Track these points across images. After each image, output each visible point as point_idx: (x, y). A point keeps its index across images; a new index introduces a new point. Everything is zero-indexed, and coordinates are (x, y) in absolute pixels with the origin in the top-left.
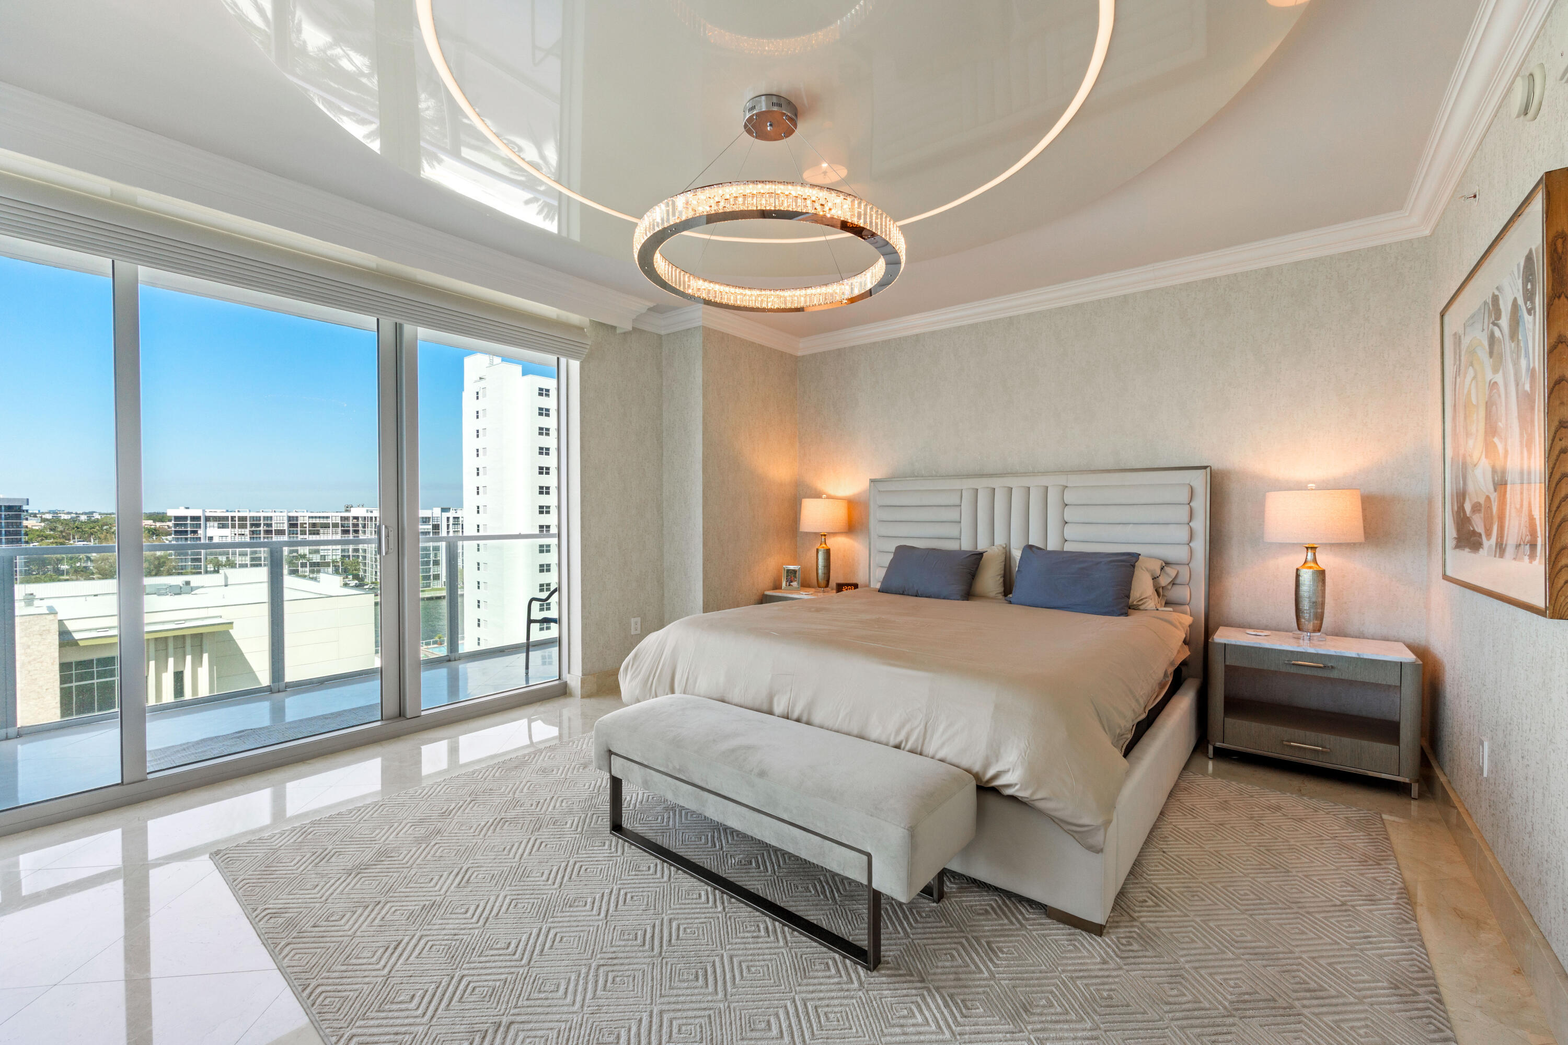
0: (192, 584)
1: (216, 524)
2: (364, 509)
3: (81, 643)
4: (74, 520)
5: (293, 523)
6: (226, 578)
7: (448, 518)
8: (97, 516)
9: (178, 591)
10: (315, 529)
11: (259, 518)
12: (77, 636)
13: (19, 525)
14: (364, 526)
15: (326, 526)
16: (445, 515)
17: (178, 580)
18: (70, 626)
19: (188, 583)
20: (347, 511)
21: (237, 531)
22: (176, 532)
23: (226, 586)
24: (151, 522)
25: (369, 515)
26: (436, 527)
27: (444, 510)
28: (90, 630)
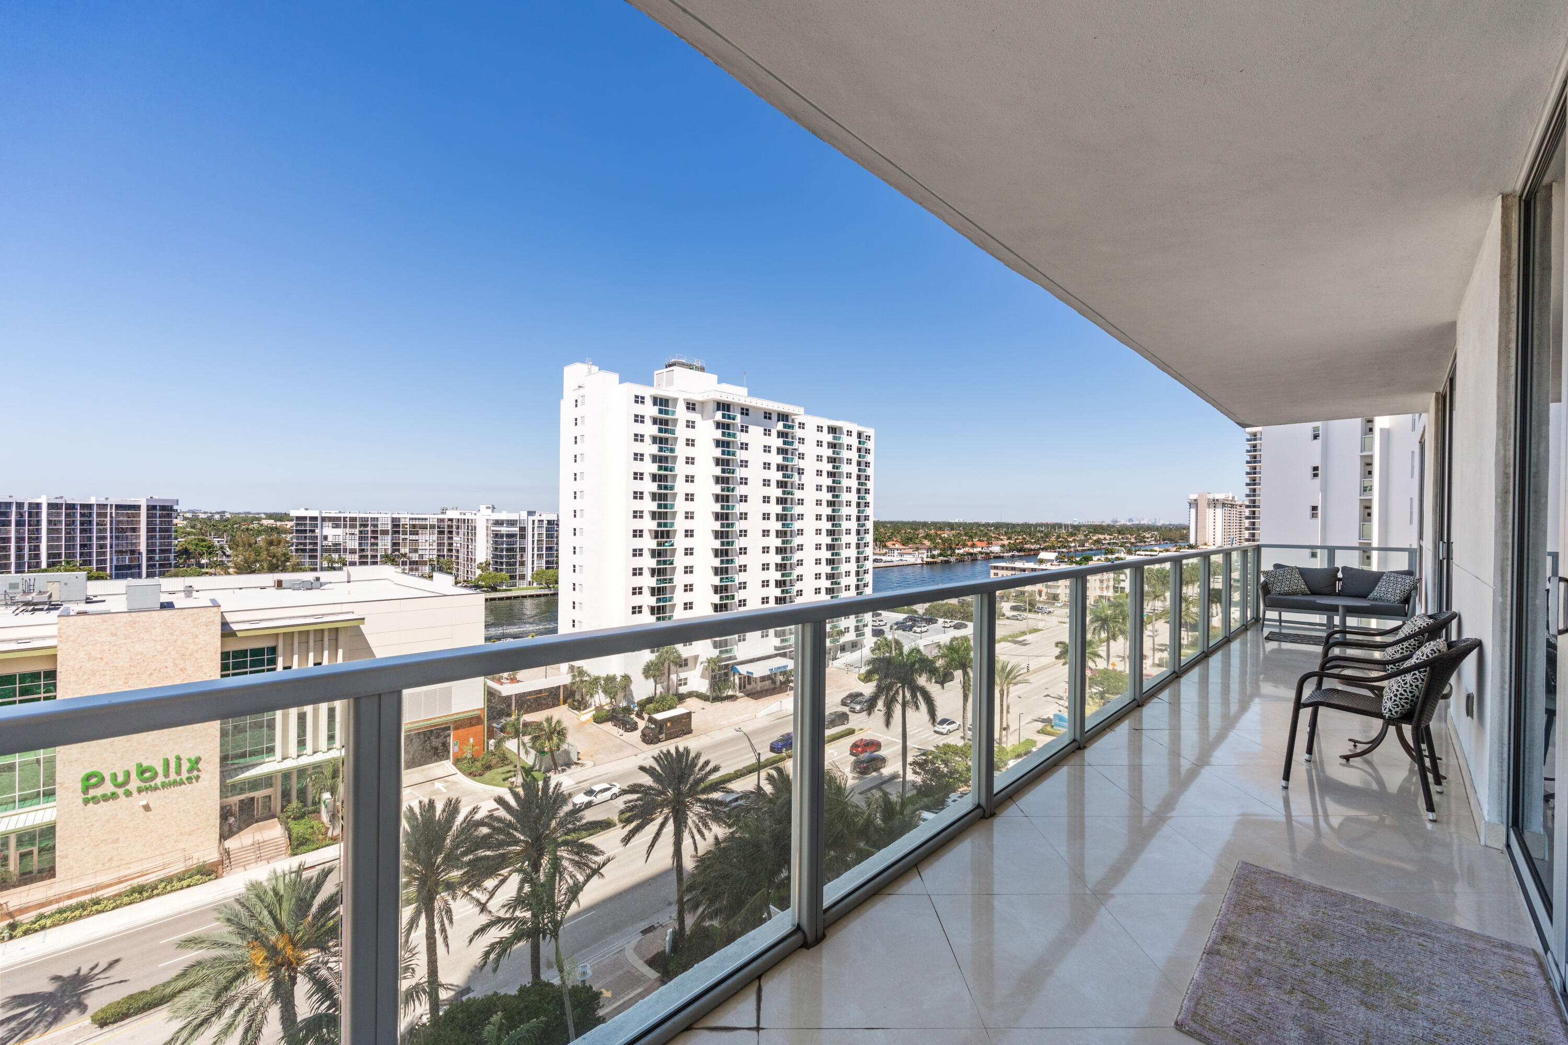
0: (322, 580)
1: (330, 524)
2: (458, 512)
3: (239, 634)
4: (210, 519)
5: (396, 523)
6: (349, 575)
7: (533, 521)
8: (228, 515)
9: (309, 586)
10: (415, 529)
11: (366, 519)
12: (235, 627)
13: (170, 523)
14: (458, 528)
15: (424, 527)
16: (531, 518)
17: (309, 576)
18: (229, 618)
19: (318, 579)
20: (442, 513)
21: (348, 530)
22: (297, 531)
23: (349, 582)
24: (272, 522)
25: (463, 517)
26: (523, 529)
27: (531, 513)
28: (244, 622)
